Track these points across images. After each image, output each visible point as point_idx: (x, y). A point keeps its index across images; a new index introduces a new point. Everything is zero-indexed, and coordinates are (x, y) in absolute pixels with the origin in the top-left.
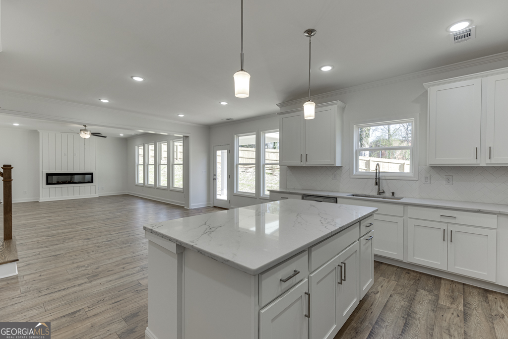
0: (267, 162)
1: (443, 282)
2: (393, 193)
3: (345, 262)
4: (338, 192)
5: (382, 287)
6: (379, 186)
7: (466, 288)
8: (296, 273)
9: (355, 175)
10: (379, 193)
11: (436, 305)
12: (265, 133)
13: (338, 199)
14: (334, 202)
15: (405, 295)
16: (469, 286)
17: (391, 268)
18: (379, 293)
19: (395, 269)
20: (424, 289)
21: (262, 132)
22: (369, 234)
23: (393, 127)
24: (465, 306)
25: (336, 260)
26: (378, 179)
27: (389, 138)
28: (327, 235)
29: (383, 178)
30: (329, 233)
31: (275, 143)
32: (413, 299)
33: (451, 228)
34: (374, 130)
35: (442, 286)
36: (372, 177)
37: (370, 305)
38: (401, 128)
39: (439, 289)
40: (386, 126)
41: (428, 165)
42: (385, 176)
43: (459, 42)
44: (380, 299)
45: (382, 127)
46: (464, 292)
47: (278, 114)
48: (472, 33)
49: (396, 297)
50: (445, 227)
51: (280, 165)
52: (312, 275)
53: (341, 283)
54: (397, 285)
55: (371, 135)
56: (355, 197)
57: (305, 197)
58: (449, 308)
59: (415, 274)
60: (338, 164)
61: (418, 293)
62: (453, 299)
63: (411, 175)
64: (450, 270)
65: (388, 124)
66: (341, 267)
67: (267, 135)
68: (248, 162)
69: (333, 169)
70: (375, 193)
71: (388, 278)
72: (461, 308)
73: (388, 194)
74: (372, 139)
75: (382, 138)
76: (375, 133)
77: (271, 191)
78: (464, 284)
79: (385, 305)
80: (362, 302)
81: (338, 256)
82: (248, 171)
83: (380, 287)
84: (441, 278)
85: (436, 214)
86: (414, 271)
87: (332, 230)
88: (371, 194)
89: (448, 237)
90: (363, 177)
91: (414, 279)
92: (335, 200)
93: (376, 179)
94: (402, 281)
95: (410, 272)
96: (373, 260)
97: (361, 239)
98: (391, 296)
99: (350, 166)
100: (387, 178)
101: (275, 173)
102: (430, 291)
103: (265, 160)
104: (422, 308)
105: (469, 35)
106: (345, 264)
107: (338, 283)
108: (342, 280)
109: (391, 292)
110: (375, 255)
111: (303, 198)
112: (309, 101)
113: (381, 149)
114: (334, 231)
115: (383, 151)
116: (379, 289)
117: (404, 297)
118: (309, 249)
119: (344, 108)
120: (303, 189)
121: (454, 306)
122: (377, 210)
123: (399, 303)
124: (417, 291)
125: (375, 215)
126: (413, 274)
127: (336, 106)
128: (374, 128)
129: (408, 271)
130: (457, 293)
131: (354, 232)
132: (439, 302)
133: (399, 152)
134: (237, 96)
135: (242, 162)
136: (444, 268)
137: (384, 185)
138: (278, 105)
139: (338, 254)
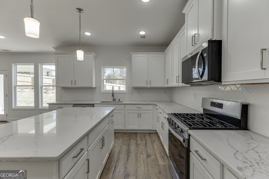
0: (44, 84)
1: (138, 134)
2: (119, 100)
3: (104, 136)
4: (94, 101)
5: (117, 144)
6: (113, 97)
7: (145, 134)
8: (82, 150)
9: (102, 92)
10: (114, 100)
11: (137, 145)
12: (42, 65)
13: (95, 105)
14: (93, 107)
15: (126, 144)
16: (145, 133)
17: (120, 134)
18: (116, 147)
19: (121, 134)
20: (132, 139)
21: (39, 64)
22: (112, 120)
23: (115, 69)
24: (145, 141)
25: (99, 137)
26: (113, 94)
27: (114, 74)
28: (96, 124)
29: (115, 93)
30: (97, 123)
31: (48, 72)
32: (129, 145)
33: (140, 112)
34: (107, 70)
35: (138, 136)
36: (110, 93)
37: (113, 154)
38: (118, 70)
39: (137, 137)
40: (113, 69)
41: (132, 87)
42: (116, 92)
43: (142, 39)
44: (117, 150)
45: (111, 69)
46: (144, 136)
47: (54, 53)
48: (146, 36)
49: (123, 146)
50: (138, 112)
51: (56, 87)
52: (89, 148)
53: (102, 148)
54: (123, 141)
55: (106, 72)
56: (103, 103)
57: (75, 105)
58: (141, 144)
59: (129, 134)
60: (94, 86)
61: (131, 141)
62: (142, 140)
63: (126, 91)
64: (140, 129)
65: (114, 68)
66: (102, 139)
67: (44, 66)
68: (29, 85)
69: (91, 89)
70: (112, 100)
71: (119, 139)
72: (144, 142)
73: (117, 100)
74: (106, 74)
75: (111, 74)
76: (108, 71)
77: (49, 104)
78: (144, 133)
79: (119, 152)
80: (110, 154)
81: (101, 134)
82: (24, 91)
83: (116, 144)
84: (137, 133)
85: (135, 107)
86: (128, 133)
87: (98, 121)
88: (110, 101)
89: (139, 115)
90: (107, 93)
91: (129, 136)
92: (93, 105)
93: (112, 93)
94: (124, 138)
95: (127, 134)
96: (114, 132)
97: (109, 123)
98: (121, 147)
99: (100, 87)
100: (117, 93)
101: (49, 92)
102: (134, 139)
103: (43, 83)
104: (133, 148)
105: (145, 37)
106: (104, 137)
107: (101, 148)
108: (103, 146)
109: (121, 145)
110: (115, 130)
111: (73, 106)
112: (80, 50)
113: (111, 79)
114: (99, 122)
115: (111, 80)
116: (116, 145)
117: (126, 145)
118: (87, 134)
119: (96, 57)
120: (73, 101)
121: (142, 142)
122: (115, 108)
123: (125, 148)
124: (130, 141)
125: (114, 111)
126: (128, 134)
127: (92, 55)
128: (107, 69)
129: (126, 133)
130: (142, 137)
131: (107, 121)
132: (138, 143)
133: (118, 81)
134: (27, 35)
135: (20, 85)
136: (138, 129)
137: (116, 96)
138: (54, 48)
139: (100, 133)
